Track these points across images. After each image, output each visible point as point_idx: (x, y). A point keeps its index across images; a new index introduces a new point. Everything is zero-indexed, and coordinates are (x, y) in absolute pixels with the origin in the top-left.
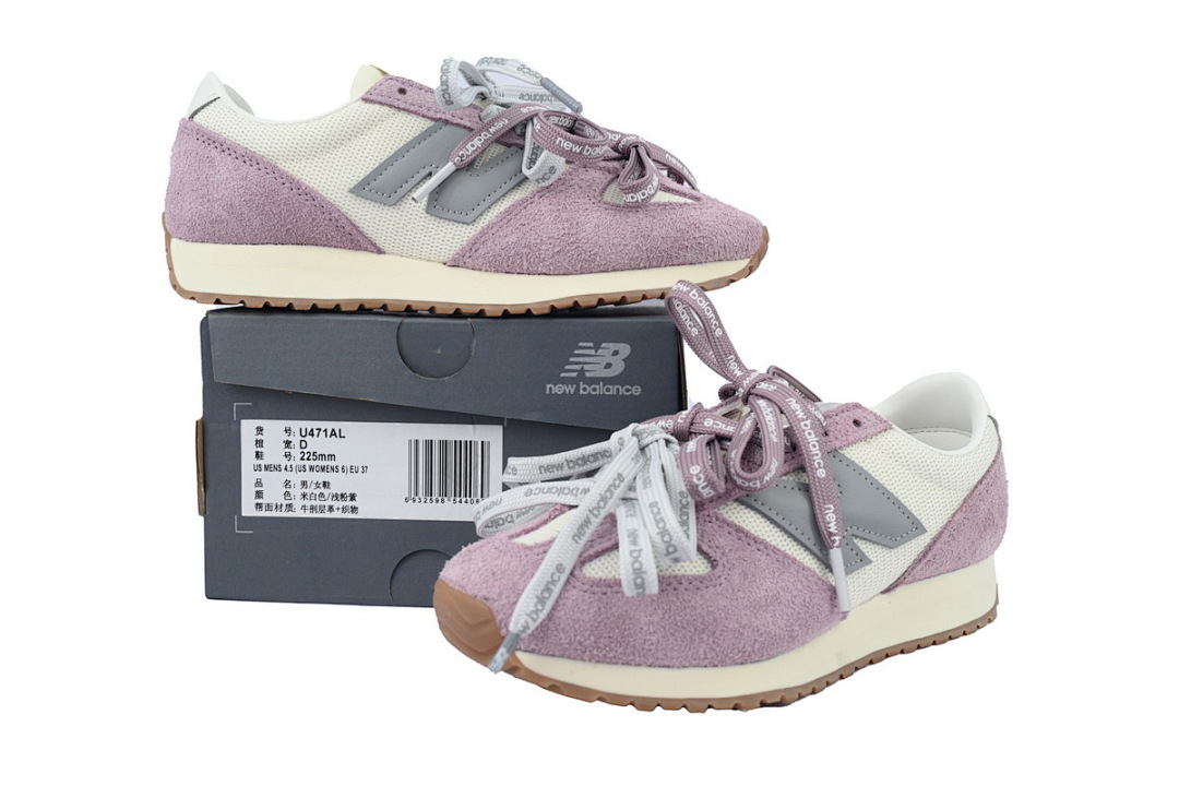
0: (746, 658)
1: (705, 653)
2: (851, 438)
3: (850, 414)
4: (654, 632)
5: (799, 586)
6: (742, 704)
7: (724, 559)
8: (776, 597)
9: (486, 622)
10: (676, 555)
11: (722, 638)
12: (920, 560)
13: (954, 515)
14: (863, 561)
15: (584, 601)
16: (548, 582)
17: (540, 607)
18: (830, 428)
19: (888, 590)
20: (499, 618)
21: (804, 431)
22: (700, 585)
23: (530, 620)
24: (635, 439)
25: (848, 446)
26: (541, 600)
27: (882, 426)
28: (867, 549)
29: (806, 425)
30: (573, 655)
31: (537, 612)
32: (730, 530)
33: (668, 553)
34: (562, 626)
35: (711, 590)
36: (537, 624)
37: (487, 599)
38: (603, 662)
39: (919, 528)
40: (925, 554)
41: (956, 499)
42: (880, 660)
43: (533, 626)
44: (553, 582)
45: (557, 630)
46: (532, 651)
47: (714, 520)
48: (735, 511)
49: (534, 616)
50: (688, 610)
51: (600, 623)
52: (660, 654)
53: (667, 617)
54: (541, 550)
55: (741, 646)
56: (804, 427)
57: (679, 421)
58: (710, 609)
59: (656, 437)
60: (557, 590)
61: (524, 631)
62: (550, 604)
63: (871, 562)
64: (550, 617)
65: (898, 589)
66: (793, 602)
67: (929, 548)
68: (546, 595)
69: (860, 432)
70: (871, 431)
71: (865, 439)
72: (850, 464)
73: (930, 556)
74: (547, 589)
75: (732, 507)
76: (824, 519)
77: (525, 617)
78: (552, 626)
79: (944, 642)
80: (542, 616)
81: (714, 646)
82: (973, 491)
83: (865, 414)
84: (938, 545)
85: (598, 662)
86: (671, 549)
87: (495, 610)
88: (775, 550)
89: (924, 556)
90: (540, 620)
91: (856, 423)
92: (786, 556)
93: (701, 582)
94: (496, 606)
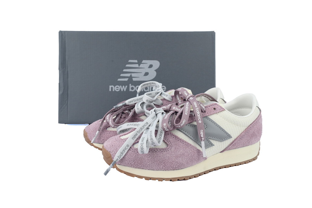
0: (174, 169)
1: (162, 167)
2: (212, 113)
3: (213, 106)
4: (149, 162)
5: (191, 151)
6: (172, 180)
7: (171, 144)
8: (183, 154)
9: (109, 157)
10: (154, 144)
11: (167, 164)
12: (230, 145)
13: (242, 133)
14: (212, 145)
15: (132, 153)
16: (124, 149)
17: (121, 155)
18: (206, 110)
19: (221, 152)
20: (112, 156)
21: (196, 111)
22: (163, 151)
23: (118, 158)
24: (154, 112)
25: (211, 115)
26: (122, 153)
27: (222, 110)
28: (213, 142)
29: (197, 109)
30: (129, 166)
31: (120, 156)
32: (174, 137)
33: (152, 144)
34: (126, 159)
35: (166, 152)
36: (120, 159)
37: (110, 152)
38: (137, 168)
39: (229, 137)
40: (232, 143)
41: (243, 129)
42: (218, 169)
43: (119, 159)
44: (126, 149)
45: (125, 160)
46: (120, 165)
47: (170, 134)
48: (176, 132)
49: (120, 157)
50: (158, 157)
51: (135, 159)
52: (150, 167)
53: (152, 158)
54: (125, 140)
55: (172, 166)
56: (196, 110)
57: (168, 107)
58: (164, 157)
59: (160, 111)
60: (126, 151)
61: (117, 161)
62: (124, 154)
63: (214, 145)
64: (124, 157)
65: (225, 152)
66: (188, 156)
67: (233, 142)
68: (123, 152)
69: (215, 111)
70: (218, 111)
71: (217, 113)
72: (210, 120)
73: (233, 144)
74: (124, 151)
75: (176, 131)
76: (200, 134)
77: (117, 157)
78: (124, 159)
79: (239, 165)
80: (122, 157)
81: (165, 166)
82: (248, 127)
83: (217, 106)
84: (236, 141)
85: (136, 168)
86: (153, 143)
87: (111, 155)
88: (186, 142)
89: (232, 144)
90: (121, 158)
91: (215, 109)
92: (188, 144)
93: (163, 150)
94: (112, 154)
